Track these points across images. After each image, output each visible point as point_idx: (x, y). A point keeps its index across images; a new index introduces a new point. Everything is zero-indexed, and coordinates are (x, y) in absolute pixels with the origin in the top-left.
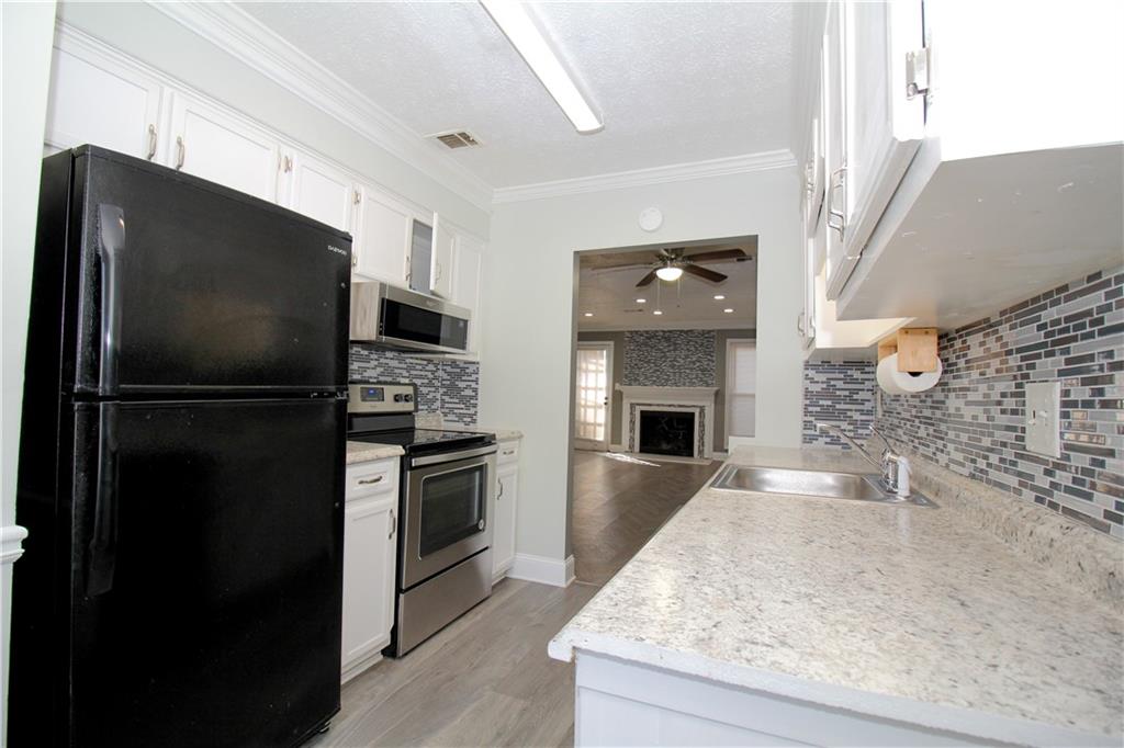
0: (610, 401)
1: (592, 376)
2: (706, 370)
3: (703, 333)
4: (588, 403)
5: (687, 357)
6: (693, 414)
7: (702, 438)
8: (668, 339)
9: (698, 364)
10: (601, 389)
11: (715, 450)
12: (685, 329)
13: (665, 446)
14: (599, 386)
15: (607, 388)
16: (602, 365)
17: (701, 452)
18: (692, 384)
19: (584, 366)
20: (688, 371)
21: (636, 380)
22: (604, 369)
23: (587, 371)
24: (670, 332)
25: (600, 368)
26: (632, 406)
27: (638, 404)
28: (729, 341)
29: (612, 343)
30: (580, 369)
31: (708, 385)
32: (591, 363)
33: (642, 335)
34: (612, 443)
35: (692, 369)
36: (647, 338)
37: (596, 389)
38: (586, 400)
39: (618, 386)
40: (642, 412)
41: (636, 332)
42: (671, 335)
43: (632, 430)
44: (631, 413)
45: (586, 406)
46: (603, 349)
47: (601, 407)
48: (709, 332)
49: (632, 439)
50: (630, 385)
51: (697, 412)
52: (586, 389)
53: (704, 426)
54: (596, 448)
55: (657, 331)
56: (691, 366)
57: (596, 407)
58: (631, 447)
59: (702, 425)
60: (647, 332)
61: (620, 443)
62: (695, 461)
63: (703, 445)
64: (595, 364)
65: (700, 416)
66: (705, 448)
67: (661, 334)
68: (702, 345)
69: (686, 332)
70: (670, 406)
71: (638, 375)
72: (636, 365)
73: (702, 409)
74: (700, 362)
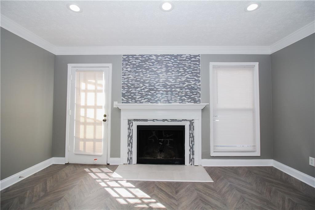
0: (109, 118)
1: (91, 95)
2: (193, 88)
3: (190, 57)
4: (88, 121)
5: (177, 77)
6: (183, 127)
7: (192, 148)
8: (160, 62)
9: (187, 83)
10: (100, 107)
11: (203, 157)
12: (175, 54)
13: (160, 157)
14: (98, 104)
15: (106, 107)
16: (101, 85)
17: (191, 160)
18: (182, 101)
19: (83, 86)
20: (178, 90)
21: (133, 98)
22: (103, 88)
23: (86, 91)
24: (163, 56)
25: (99, 88)
26: (130, 122)
27: (135, 120)
28: (212, 64)
29: (110, 65)
30: (79, 89)
31: (195, 102)
32: (90, 83)
33: (137, 59)
34: (112, 156)
35: (181, 88)
36: (142, 61)
37: (96, 107)
38: (85, 117)
39: (116, 104)
40: (139, 127)
41: (133, 56)
42: (163, 59)
43: (130, 144)
44: (129, 129)
45: (85, 124)
46: (102, 71)
47: (100, 124)
48: (195, 56)
49: (130, 152)
50: (128, 102)
51: (187, 125)
52: (86, 107)
53: (193, 137)
54: (97, 162)
55: (151, 56)
56: (181, 85)
57: (95, 123)
58: (130, 160)
59: (192, 137)
60: (142, 56)
61: (119, 156)
63: (193, 154)
64: (95, 84)
65: (190, 129)
66: (195, 157)
67: (154, 57)
68: (189, 67)
69: (176, 56)
70: (164, 120)
71: (135, 94)
72: (132, 85)
73: (192, 122)
74: (188, 81)
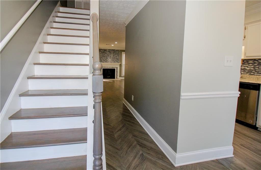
2: (117, 59)
5: (114, 56)
6: (115, 69)
7: (117, 74)
8: (109, 51)
11: (120, 77)
13: (108, 77)
17: (117, 77)
18: (115, 62)
24: (110, 50)
27: (102, 67)
28: (123, 52)
31: (118, 62)
33: (103, 50)
40: (103, 69)
41: (101, 49)
48: (118, 50)
51: (116, 68)
55: (106, 49)
56: (114, 58)
59: (117, 71)
60: (104, 49)
62: (115, 79)
66: (118, 76)
67: (107, 50)
68: (117, 53)
69: (113, 50)
70: (110, 67)
71: (102, 60)
72: (101, 57)
73: (117, 68)
74: (116, 57)
